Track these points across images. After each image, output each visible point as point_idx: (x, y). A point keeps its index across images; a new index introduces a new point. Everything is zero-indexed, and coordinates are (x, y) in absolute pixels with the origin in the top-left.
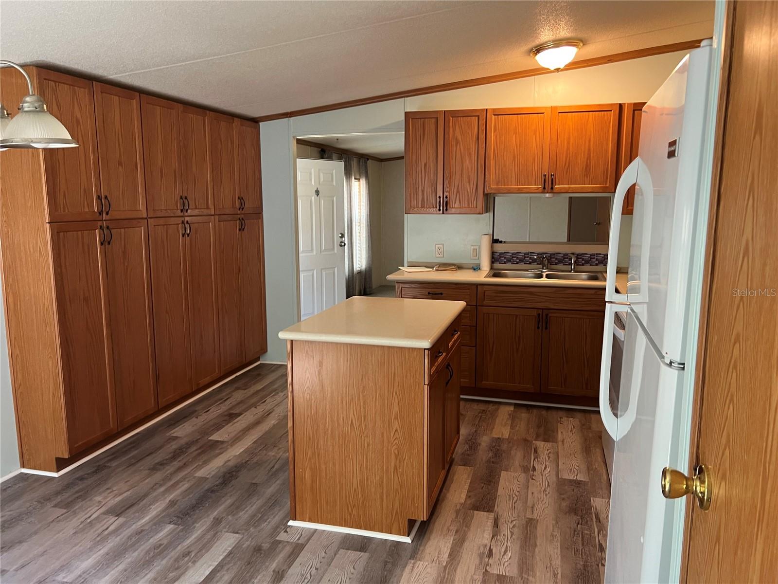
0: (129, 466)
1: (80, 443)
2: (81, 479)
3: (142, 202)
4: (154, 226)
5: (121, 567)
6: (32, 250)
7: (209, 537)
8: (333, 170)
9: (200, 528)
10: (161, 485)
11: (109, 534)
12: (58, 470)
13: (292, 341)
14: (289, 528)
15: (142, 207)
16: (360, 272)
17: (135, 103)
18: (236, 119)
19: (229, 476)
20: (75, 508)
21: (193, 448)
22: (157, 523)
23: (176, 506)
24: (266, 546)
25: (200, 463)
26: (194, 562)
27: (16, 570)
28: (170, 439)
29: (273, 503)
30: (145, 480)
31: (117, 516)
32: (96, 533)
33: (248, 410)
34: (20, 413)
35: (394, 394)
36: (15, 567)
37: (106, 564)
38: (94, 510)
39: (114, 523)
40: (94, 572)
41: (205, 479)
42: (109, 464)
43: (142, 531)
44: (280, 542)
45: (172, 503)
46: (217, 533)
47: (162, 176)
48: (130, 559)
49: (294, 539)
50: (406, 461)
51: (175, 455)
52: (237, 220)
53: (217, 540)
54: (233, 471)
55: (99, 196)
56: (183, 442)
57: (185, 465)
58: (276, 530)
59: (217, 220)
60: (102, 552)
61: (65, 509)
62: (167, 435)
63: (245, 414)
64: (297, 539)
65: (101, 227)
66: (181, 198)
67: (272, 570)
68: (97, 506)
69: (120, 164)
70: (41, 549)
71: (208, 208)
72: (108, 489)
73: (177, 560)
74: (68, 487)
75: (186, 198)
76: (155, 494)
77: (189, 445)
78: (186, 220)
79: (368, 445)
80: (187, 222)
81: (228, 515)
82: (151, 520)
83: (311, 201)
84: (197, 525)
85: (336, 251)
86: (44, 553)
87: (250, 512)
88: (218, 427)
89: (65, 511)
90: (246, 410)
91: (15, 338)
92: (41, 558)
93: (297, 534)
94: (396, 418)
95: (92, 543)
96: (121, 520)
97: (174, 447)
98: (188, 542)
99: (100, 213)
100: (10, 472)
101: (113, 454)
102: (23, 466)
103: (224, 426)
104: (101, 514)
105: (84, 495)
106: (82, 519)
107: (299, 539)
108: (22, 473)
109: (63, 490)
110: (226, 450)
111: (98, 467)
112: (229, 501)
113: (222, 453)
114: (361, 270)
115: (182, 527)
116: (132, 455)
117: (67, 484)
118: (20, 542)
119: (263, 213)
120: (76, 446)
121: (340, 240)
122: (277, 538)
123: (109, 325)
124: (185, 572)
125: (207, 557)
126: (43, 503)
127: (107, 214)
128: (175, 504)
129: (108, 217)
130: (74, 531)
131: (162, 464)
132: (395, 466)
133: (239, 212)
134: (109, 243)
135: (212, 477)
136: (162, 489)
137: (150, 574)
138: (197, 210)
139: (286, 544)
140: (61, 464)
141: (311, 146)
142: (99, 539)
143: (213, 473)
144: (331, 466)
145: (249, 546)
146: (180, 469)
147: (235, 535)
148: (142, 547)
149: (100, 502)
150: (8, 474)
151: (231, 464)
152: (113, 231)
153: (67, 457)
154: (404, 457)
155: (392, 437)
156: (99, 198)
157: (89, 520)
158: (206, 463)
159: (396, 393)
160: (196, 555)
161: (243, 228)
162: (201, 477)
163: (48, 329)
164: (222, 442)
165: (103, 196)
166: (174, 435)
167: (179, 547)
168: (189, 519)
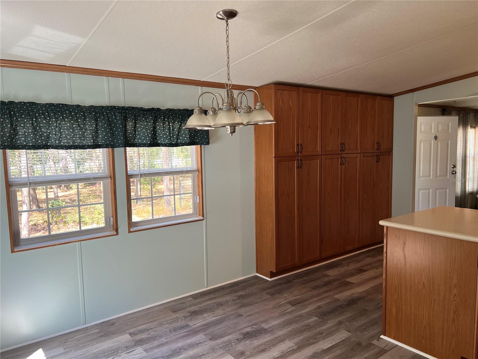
0: (301, 284)
1: (281, 267)
2: (280, 284)
3: (319, 147)
4: (325, 159)
5: (289, 329)
6: (267, 170)
7: (333, 329)
8: (450, 122)
9: (330, 323)
10: (316, 297)
11: (287, 313)
12: (271, 278)
13: (387, 227)
14: (380, 339)
15: (319, 149)
16: (472, 194)
17: (319, 95)
18: (378, 97)
19: (352, 302)
20: (275, 297)
21: (336, 283)
22: (310, 315)
23: (321, 309)
24: (364, 344)
25: (338, 292)
26: (324, 339)
27: (246, 316)
28: (325, 275)
29: (374, 323)
30: (309, 292)
31: (292, 306)
32: (282, 310)
33: (372, 269)
34: (258, 246)
35: (455, 270)
36: (246, 315)
37: (283, 326)
38: (282, 300)
39: (290, 308)
40: (277, 327)
41: (338, 300)
42: (293, 281)
43: (302, 316)
44: (373, 344)
45: (319, 307)
46: (338, 329)
47: (331, 133)
48: (294, 327)
49: (382, 346)
50: (461, 317)
51: (326, 284)
52: (374, 156)
53: (338, 332)
54: (355, 300)
55: (298, 144)
56: (331, 278)
57: (330, 290)
58: (372, 338)
59: (362, 156)
60: (282, 320)
61: (271, 296)
62: (324, 273)
63: (369, 271)
64: (384, 346)
65: (298, 159)
66: (341, 144)
67: (365, 357)
68: (284, 298)
69: (309, 127)
70: (258, 310)
71: (357, 149)
72: (290, 292)
73: (315, 335)
74: (274, 286)
75: (344, 144)
76: (312, 300)
77: (334, 280)
78: (343, 156)
79: (435, 301)
80: (344, 157)
81: (347, 322)
82: (308, 312)
83: (431, 144)
84: (329, 322)
85: (448, 177)
86: (258, 313)
87: (359, 324)
88: (352, 275)
89: (270, 297)
90: (370, 269)
91: (258, 211)
92: (257, 314)
93: (384, 344)
94: (455, 286)
95: (279, 314)
96: (294, 308)
97: (326, 280)
98: (322, 328)
99: (298, 152)
100: (252, 274)
101: (295, 276)
102: (257, 272)
103: (356, 275)
104: (286, 302)
105: (280, 292)
106: (277, 302)
107: (385, 347)
108: (256, 275)
109: (271, 287)
110: (353, 288)
111: (288, 281)
112: (349, 315)
113: (351, 289)
114: (473, 191)
115: (321, 320)
116: (304, 279)
117: (274, 285)
118: (250, 305)
119: (393, 152)
120: (279, 267)
121: (452, 169)
122: (372, 342)
123: (298, 209)
124: (318, 342)
125: (331, 338)
126: (262, 291)
127: (301, 153)
128: (321, 308)
129: (302, 155)
130: (273, 307)
131: (318, 287)
132: (453, 319)
133: (376, 151)
134: (301, 168)
135: (342, 300)
136: (316, 299)
137: (302, 336)
138: (350, 151)
139: (377, 347)
140: (272, 275)
141: (434, 108)
142: (282, 313)
143: (344, 298)
144: (409, 308)
145: (354, 341)
146: (327, 292)
147: (348, 333)
148: (300, 324)
149: (286, 297)
150: (251, 274)
151: (355, 296)
152: (303, 162)
153: (275, 272)
154: (460, 314)
155: (452, 299)
156: (298, 145)
157: (279, 304)
158: (341, 292)
159: (456, 270)
160: (325, 335)
161: (378, 160)
162: (337, 299)
163: (271, 208)
164: (353, 283)
165: (300, 144)
166: (327, 274)
167: (318, 329)
168: (326, 317)
